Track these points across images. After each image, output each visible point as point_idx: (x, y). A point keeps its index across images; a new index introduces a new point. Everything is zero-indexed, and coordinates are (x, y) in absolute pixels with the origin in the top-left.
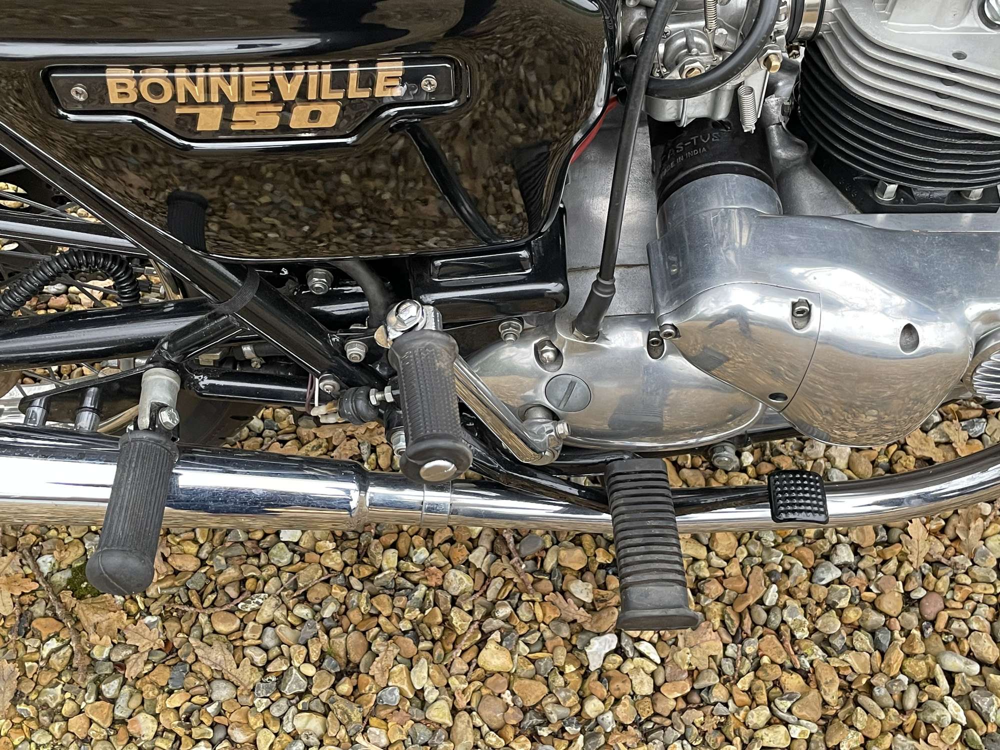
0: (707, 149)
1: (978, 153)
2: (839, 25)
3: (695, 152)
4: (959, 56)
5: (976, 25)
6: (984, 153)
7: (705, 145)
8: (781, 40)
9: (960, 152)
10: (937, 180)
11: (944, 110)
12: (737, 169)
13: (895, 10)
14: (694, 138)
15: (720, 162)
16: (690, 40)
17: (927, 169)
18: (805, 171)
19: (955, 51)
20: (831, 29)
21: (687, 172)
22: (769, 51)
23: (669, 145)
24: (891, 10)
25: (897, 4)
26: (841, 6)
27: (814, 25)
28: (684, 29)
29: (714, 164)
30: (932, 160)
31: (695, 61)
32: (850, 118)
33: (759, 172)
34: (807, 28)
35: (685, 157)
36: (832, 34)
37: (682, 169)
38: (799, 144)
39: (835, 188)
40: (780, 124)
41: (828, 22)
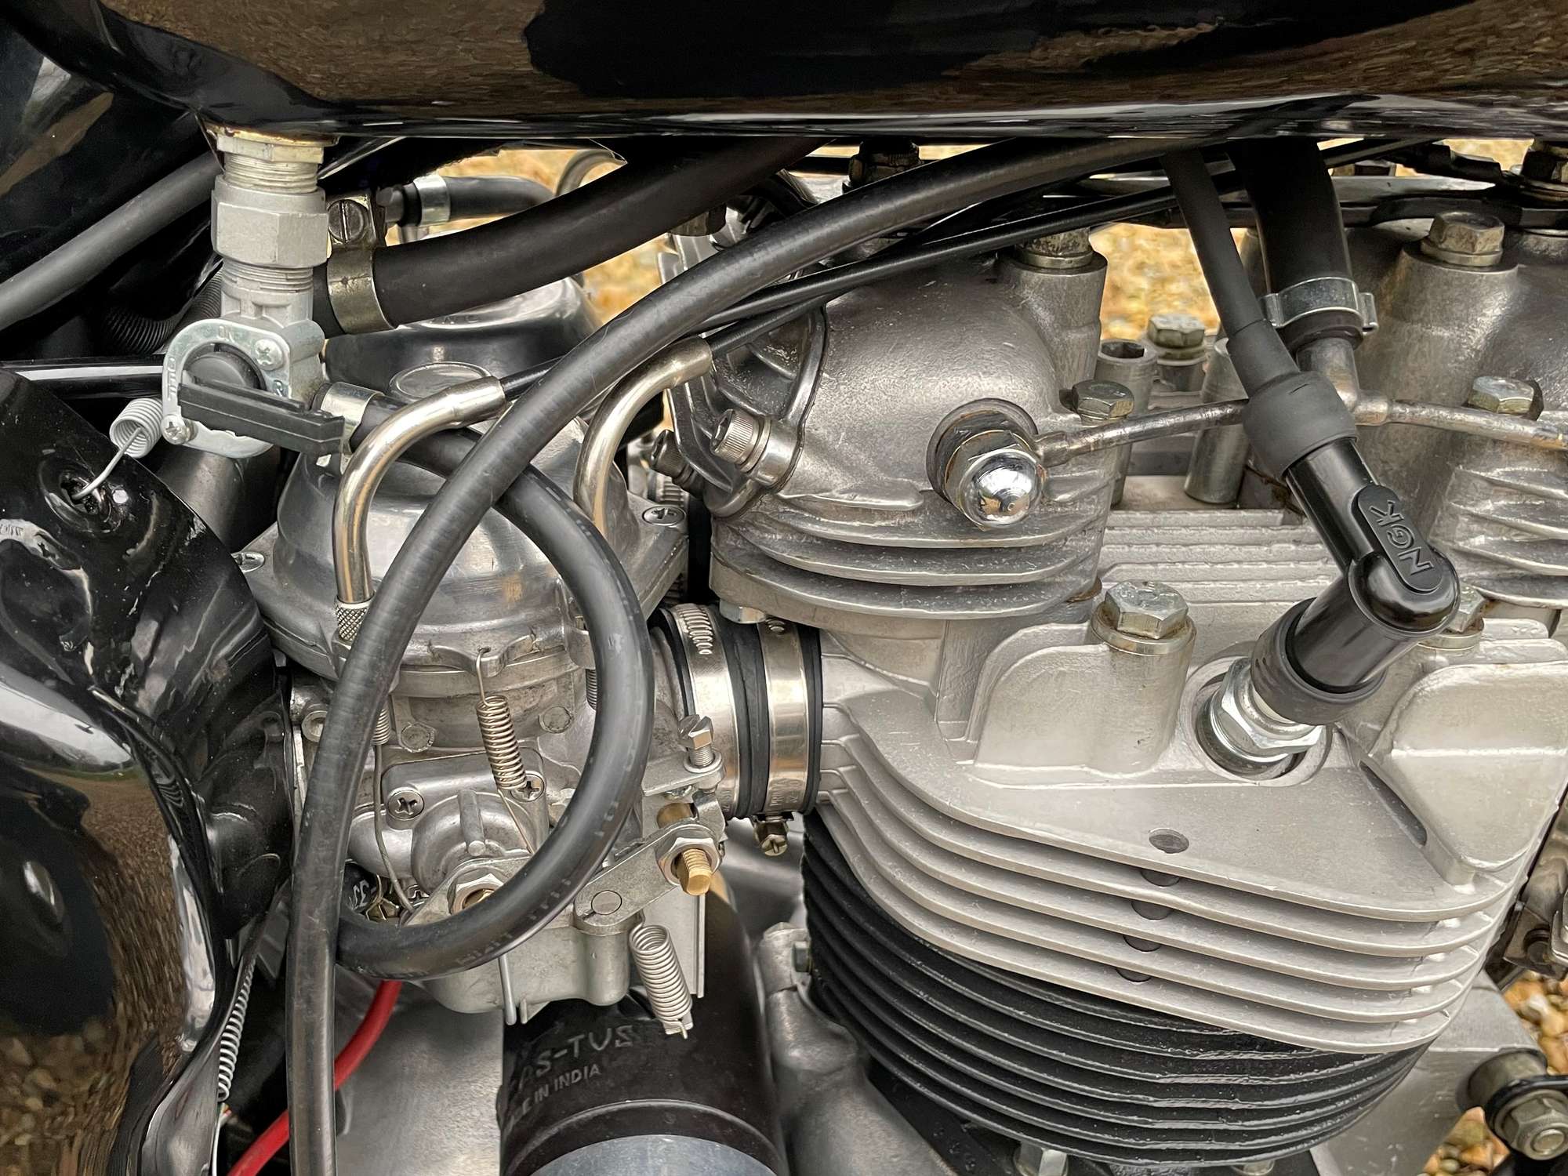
0: (601, 1068)
1: (1255, 1080)
2: (860, 772)
3: (575, 1076)
4: (1170, 842)
5: (1198, 766)
6: (1272, 1081)
7: (598, 1058)
8: (711, 813)
9: (1209, 1079)
10: (1163, 1146)
11: (1149, 979)
12: (671, 1122)
13: (986, 733)
14: (575, 1040)
15: (629, 1104)
16: (470, 820)
17: (1134, 1120)
18: (859, 1099)
19: (1155, 830)
20: (845, 786)
21: (554, 1130)
22: (679, 841)
23: (525, 1054)
24: (979, 737)
25: (990, 718)
26: (858, 729)
27: (801, 776)
28: (458, 792)
29: (614, 1107)
30: (1140, 1098)
31: (484, 872)
32: (921, 995)
33: (731, 1124)
34: (787, 782)
35: (551, 1089)
36: (849, 796)
37: (544, 1121)
38: (837, 1037)
39: (924, 1145)
40: (795, 989)
41: (836, 769)
